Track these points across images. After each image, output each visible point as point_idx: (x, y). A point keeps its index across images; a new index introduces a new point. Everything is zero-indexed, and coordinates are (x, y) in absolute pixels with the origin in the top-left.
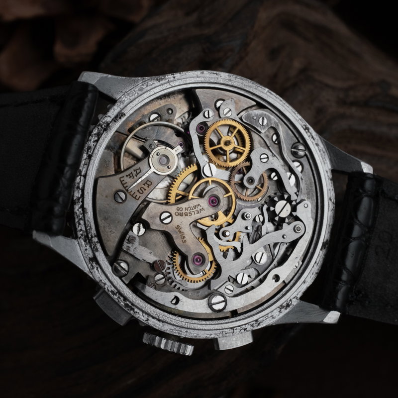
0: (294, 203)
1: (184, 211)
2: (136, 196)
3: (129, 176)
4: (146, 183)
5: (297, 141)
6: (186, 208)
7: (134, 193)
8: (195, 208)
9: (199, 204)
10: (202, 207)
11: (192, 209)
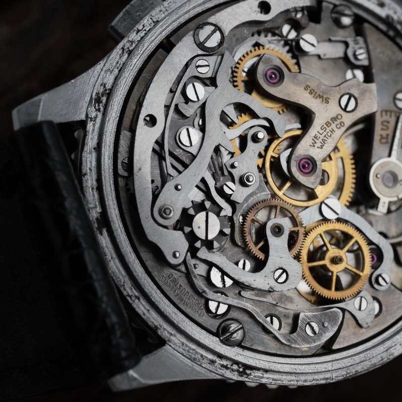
1: (333, 126)
2: (386, 115)
4: (387, 138)
6: (333, 132)
7: (391, 116)
8: (322, 140)
9: (322, 148)
10: (316, 147)
11: (327, 136)
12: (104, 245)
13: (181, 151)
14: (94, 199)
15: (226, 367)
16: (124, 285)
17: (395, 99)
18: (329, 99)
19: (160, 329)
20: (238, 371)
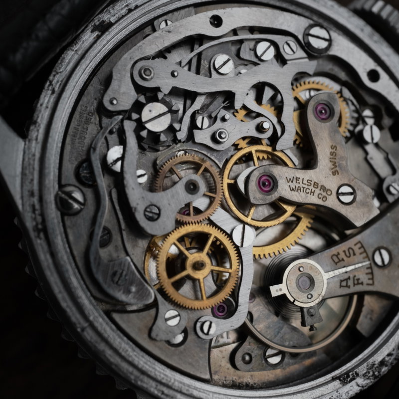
0: (135, 116)
1: (317, 191)
2: (360, 248)
3: (360, 282)
4: (340, 261)
5: (66, 218)
6: (312, 194)
7: (361, 254)
8: (299, 187)
9: (291, 191)
10: (289, 184)
11: (305, 189)
12: (84, 39)
13: (208, 66)
14: (119, 11)
15: (34, 210)
16: (57, 73)
17: (379, 249)
18: (338, 174)
19: (35, 127)
20: (37, 224)
